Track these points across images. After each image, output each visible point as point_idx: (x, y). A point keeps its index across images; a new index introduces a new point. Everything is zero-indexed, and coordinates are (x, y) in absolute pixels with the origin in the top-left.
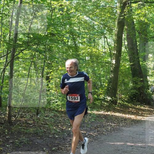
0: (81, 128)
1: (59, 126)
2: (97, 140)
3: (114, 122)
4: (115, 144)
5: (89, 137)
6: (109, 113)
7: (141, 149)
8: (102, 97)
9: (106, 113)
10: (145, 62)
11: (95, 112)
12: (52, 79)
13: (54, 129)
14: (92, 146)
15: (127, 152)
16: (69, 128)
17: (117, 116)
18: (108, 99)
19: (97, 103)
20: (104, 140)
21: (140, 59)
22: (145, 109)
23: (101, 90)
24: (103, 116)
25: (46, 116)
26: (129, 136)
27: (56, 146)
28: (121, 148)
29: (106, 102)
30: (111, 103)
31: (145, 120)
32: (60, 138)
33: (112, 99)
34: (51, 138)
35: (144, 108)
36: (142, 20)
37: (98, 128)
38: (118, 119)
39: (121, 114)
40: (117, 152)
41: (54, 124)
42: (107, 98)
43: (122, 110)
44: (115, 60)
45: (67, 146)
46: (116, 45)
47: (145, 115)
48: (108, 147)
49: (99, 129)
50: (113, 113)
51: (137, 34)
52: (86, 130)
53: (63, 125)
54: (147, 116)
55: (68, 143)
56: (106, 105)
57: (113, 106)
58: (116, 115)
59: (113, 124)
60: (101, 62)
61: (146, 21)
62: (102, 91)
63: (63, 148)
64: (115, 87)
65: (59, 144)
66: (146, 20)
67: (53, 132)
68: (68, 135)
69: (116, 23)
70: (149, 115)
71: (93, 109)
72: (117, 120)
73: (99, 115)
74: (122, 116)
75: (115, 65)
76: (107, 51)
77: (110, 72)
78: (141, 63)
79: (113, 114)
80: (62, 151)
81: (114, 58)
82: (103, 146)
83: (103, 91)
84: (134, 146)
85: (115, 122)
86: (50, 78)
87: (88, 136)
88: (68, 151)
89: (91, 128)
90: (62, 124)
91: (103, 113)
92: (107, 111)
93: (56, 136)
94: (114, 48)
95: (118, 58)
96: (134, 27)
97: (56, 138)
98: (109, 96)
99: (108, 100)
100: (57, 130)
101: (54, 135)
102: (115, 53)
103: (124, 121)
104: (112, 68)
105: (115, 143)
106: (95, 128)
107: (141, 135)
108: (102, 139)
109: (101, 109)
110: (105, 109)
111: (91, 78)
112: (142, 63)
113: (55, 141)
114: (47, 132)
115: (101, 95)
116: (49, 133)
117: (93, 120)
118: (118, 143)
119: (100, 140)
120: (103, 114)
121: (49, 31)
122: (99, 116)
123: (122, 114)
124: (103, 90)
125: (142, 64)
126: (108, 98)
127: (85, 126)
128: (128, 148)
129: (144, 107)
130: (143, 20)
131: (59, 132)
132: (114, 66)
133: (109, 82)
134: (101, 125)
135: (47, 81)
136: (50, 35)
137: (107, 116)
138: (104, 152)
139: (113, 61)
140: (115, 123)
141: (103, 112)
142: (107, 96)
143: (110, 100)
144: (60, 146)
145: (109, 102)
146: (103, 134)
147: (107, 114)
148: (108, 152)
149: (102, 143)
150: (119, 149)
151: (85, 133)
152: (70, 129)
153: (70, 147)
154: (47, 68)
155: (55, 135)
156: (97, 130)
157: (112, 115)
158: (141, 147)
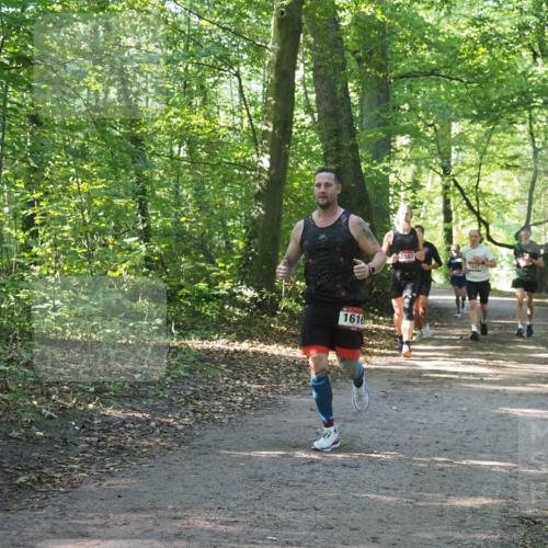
0: (135, 401)
1: (54, 397)
2: (188, 444)
3: (258, 377)
4: (250, 457)
5: (161, 431)
6: (245, 346)
7: (345, 471)
8: (224, 287)
9: (237, 346)
10: (380, 162)
11: (195, 343)
12: (42, 225)
13: (34, 406)
14: (166, 466)
15: (291, 483)
16: (90, 402)
17: (273, 355)
18: (246, 297)
19: (205, 308)
20: (212, 443)
21: (362, 153)
22: (377, 329)
23: (223, 262)
24: (223, 355)
25: (10, 361)
26: (305, 427)
27: (31, 469)
28: (273, 469)
29: (238, 307)
30: (255, 310)
31: (373, 367)
32: (50, 438)
33: (261, 296)
34: (16, 438)
35: (375, 326)
36: (364, 13)
37: (198, 399)
38: (275, 367)
39: (289, 349)
40: (254, 486)
41: (32, 389)
42: (241, 293)
43: (293, 336)
44: (268, 156)
45: (72, 470)
46: (273, 102)
47: (375, 350)
48: (225, 469)
49: (200, 403)
50: (262, 345)
51: (352, 65)
52: (154, 409)
53: (68, 392)
54: (382, 355)
55: (78, 456)
56: (237, 316)
57: (262, 319)
58: (269, 352)
59: (254, 386)
60: (219, 164)
61: (379, 17)
62: (224, 268)
63: (59, 475)
64: (270, 253)
65: (44, 461)
66: (379, 12)
67: (27, 417)
68: (83, 427)
69: (272, 22)
70: (390, 352)
71: (190, 333)
72: (272, 369)
73: (208, 352)
74: (291, 355)
75: (269, 173)
76: (242, 125)
77: (253, 200)
78: (364, 166)
79: (261, 348)
80: (54, 486)
81: (268, 149)
82: (208, 466)
83: (228, 267)
84: (318, 461)
85: (262, 378)
86: (37, 220)
87: (158, 431)
88: (73, 487)
89: (172, 401)
90: (65, 387)
91: (222, 347)
92: (241, 339)
93: (38, 433)
94: (264, 112)
95: (280, 150)
96: (341, 39)
97: (37, 441)
98: (248, 286)
99: (247, 300)
100: (44, 411)
101: (30, 428)
102: (271, 130)
103: (295, 375)
104: (260, 185)
105: (253, 454)
106: (188, 401)
107: (351, 421)
108: (207, 440)
109: (218, 330)
110: (230, 333)
111: (186, 221)
112: (367, 165)
113: (31, 453)
114: (4, 419)
115: (221, 283)
116: (12, 421)
117: (182, 373)
118: (264, 453)
119: (202, 442)
120: (222, 351)
121: (11, 49)
122: (208, 357)
123: (293, 347)
124: (229, 263)
125: (369, 169)
126: (245, 292)
127: (152, 393)
128: (298, 468)
129: (375, 322)
130: (369, 14)
131: (51, 418)
132: (266, 176)
133: (250, 237)
134: (211, 388)
135: (27, 233)
136: (18, 63)
137: (236, 356)
138: (207, 487)
139: (262, 158)
140: (261, 382)
141: (222, 341)
142: (242, 284)
143: (253, 299)
144: (46, 470)
145: (249, 306)
146: (214, 420)
147: (238, 349)
148: (222, 484)
149: (207, 454)
150: (264, 475)
151: (148, 421)
152: (91, 406)
153: (84, 472)
154: (22, 186)
155: (34, 428)
156: (191, 407)
157: (254, 353)
158: (345, 466)
